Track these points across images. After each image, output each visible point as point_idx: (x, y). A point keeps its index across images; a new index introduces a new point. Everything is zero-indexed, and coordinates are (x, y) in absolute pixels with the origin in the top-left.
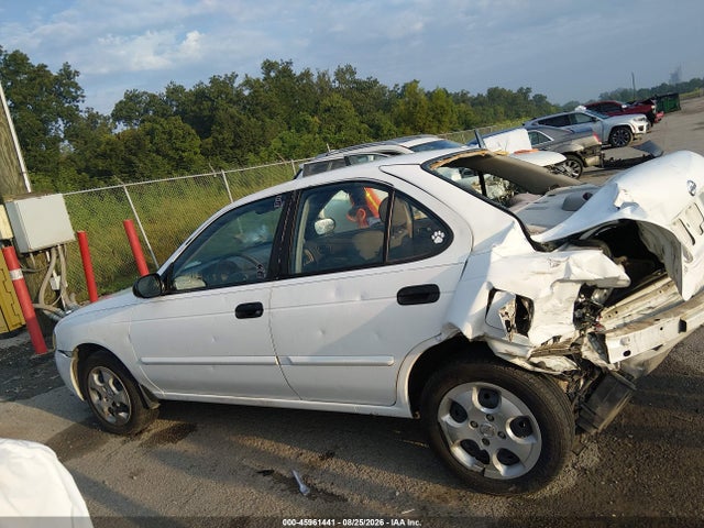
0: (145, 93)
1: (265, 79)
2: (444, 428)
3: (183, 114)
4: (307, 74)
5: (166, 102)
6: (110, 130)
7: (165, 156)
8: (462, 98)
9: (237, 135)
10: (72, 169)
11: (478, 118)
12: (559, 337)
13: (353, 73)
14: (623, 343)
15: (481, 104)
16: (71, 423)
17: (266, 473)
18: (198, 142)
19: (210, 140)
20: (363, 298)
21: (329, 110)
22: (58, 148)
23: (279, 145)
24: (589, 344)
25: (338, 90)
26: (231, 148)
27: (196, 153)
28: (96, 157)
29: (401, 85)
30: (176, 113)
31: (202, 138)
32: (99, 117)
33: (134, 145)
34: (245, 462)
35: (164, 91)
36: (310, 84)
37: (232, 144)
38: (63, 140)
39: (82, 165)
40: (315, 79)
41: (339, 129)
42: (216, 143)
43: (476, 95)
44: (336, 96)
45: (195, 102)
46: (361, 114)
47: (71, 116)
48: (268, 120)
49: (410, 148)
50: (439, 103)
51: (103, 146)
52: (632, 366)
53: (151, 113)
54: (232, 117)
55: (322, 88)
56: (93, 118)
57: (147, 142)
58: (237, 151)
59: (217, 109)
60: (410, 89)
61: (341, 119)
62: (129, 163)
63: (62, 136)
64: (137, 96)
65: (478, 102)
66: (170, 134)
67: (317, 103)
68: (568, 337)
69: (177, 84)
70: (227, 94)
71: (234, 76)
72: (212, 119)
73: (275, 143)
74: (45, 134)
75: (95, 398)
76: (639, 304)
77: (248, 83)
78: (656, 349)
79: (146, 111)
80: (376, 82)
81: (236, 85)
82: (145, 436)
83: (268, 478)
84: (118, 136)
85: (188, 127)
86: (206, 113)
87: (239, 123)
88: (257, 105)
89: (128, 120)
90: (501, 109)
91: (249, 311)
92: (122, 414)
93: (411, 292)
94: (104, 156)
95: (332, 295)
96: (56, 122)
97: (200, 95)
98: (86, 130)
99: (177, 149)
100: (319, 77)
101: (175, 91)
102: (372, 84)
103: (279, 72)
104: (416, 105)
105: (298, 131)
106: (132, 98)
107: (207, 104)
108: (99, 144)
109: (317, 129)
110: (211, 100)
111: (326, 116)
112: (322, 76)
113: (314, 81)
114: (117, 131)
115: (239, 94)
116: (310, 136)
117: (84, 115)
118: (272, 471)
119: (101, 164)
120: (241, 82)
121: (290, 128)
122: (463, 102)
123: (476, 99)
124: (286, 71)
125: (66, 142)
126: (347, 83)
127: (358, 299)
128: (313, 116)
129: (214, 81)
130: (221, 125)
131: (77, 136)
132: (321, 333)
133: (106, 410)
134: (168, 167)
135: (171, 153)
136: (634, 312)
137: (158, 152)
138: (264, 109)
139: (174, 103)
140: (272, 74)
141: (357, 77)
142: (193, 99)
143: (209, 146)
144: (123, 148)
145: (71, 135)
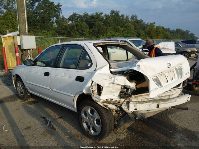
0: (78, 14)
1: (111, 15)
2: (82, 117)
3: (86, 22)
4: (123, 16)
5: (83, 17)
6: (67, 23)
7: (79, 32)
8: (168, 30)
9: (99, 30)
10: (55, 31)
11: (171, 37)
12: (112, 99)
13: (136, 17)
14: (135, 106)
15: (173, 33)
16: (14, 94)
17: (43, 118)
18: (88, 30)
19: (92, 30)
20: (69, 77)
21: (126, 27)
22: (53, 25)
23: (110, 34)
24: (125, 104)
25: (131, 22)
26: (97, 33)
27: (87, 33)
28: (62, 29)
29: (150, 23)
30: (85, 21)
31: (90, 29)
32: (65, 19)
33: (72, 27)
34: (41, 114)
35: (83, 15)
36: (123, 19)
37: (97, 32)
38: (54, 23)
39: (58, 30)
40: (125, 17)
41: (128, 32)
42: (93, 31)
43: (172, 30)
44: (129, 23)
45: (90, 19)
46: (136, 29)
47: (58, 17)
48: (108, 27)
49: (130, 41)
50: (159, 30)
51: (64, 27)
52: (138, 113)
53: (78, 20)
54: (99, 24)
55: (126, 20)
56: (64, 18)
57: (75, 27)
58: (98, 34)
59: (96, 21)
60: (152, 25)
61: (129, 30)
62: (69, 32)
63: (54, 22)
64: (76, 15)
65: (173, 32)
66: (82, 26)
67: (124, 24)
68: (116, 100)
69: (87, 13)
70: (99, 18)
71: (102, 13)
72: (94, 24)
73: (109, 34)
74: (50, 21)
75: (18, 89)
76: (146, 96)
77: (106, 15)
78: (148, 110)
79: (77, 19)
80: (142, 21)
81: (102, 16)
82: (26, 101)
83: (43, 119)
84: (68, 25)
85: (87, 25)
86: (93, 22)
87: (101, 26)
88: (107, 22)
89: (72, 21)
90: (179, 36)
91: (47, 74)
92: (22, 94)
93: (78, 78)
94: (63, 29)
95: (63, 75)
96: (53, 18)
97: (92, 17)
98: (61, 21)
99: (83, 31)
100: (126, 17)
101: (86, 15)
102: (141, 21)
103: (115, 14)
104: (152, 29)
105: (116, 31)
106: (74, 15)
107: (93, 20)
108: (63, 26)
109: (121, 32)
110: (94, 18)
111: (125, 28)
112: (127, 17)
113: (125, 18)
114: (69, 23)
115: (103, 18)
116: (119, 33)
117: (61, 17)
118: (45, 118)
119: (62, 31)
120: (104, 15)
121: (114, 30)
122: (168, 31)
123: (172, 31)
124: (117, 14)
125: (55, 24)
126: (134, 20)
127: (68, 77)
128: (121, 28)
129: (97, 13)
130: (96, 26)
131: (58, 23)
132: (59, 84)
133: (19, 92)
134: (79, 35)
135: (81, 32)
136: (144, 98)
137: (78, 31)
138: (108, 23)
139: (85, 18)
140: (113, 14)
141: (137, 19)
142: (90, 18)
143: (91, 32)
144: (69, 28)
145: (57, 22)
